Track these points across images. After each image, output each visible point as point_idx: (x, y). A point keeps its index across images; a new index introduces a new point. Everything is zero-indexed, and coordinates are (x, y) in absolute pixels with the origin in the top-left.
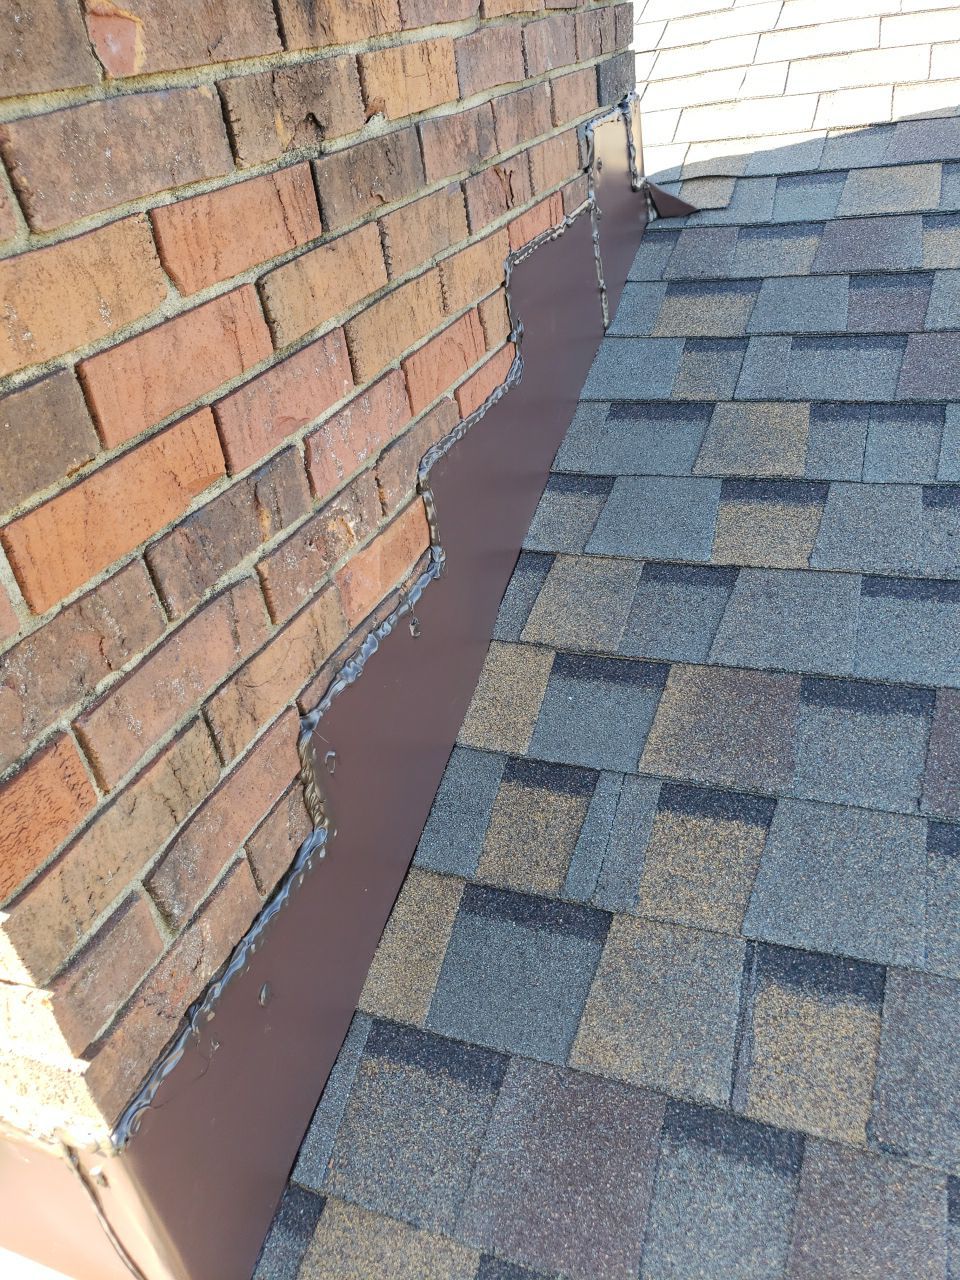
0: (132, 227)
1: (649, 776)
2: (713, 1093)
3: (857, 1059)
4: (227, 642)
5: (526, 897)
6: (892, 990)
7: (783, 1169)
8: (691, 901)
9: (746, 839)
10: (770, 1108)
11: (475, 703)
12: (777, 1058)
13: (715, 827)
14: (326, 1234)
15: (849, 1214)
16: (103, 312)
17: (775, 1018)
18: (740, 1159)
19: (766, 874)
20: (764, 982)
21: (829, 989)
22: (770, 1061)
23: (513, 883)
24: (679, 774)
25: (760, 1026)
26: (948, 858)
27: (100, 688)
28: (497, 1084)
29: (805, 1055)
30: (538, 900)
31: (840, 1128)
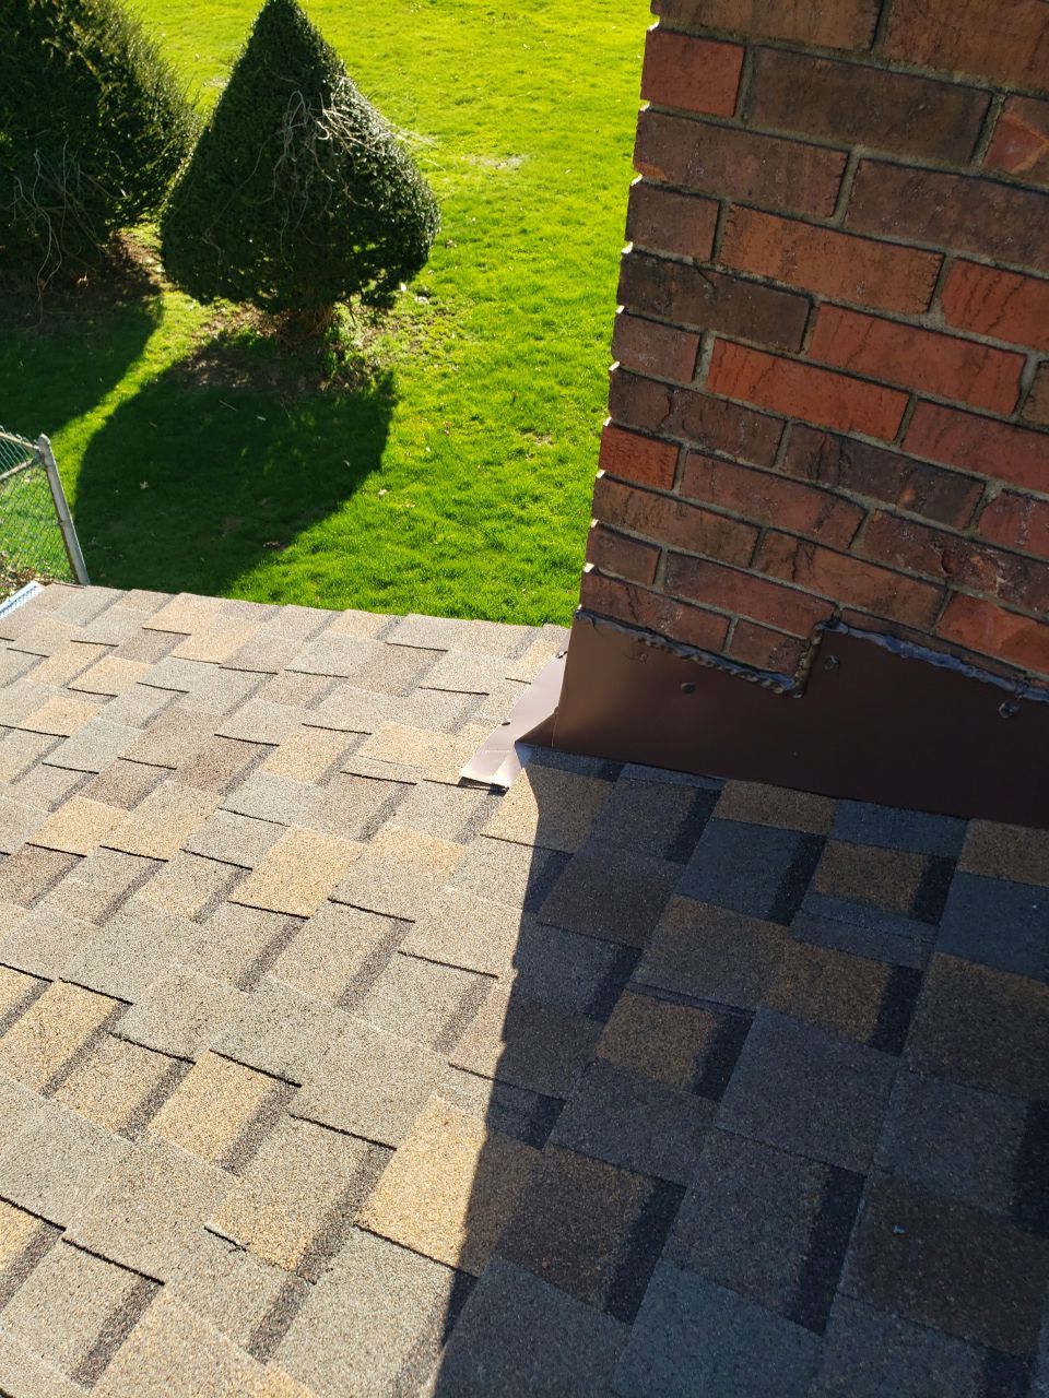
0: (921, 258)
1: (928, 959)
2: (641, 973)
3: (652, 1066)
4: (810, 518)
5: (811, 872)
6: (701, 1102)
7: (590, 1008)
8: (795, 978)
9: (856, 1026)
10: (626, 1005)
11: (1022, 831)
12: (660, 1017)
13: (871, 1004)
14: (595, 784)
15: (556, 1038)
16: (859, 289)
17: (691, 1021)
18: (599, 985)
19: (818, 1034)
20: (721, 1019)
21: (708, 1061)
22: (659, 1012)
23: (823, 864)
24: (929, 981)
25: (687, 1011)
26: (824, 1182)
27: (718, 452)
28: (669, 859)
29: (661, 1035)
30: (807, 881)
31: (607, 1043)
